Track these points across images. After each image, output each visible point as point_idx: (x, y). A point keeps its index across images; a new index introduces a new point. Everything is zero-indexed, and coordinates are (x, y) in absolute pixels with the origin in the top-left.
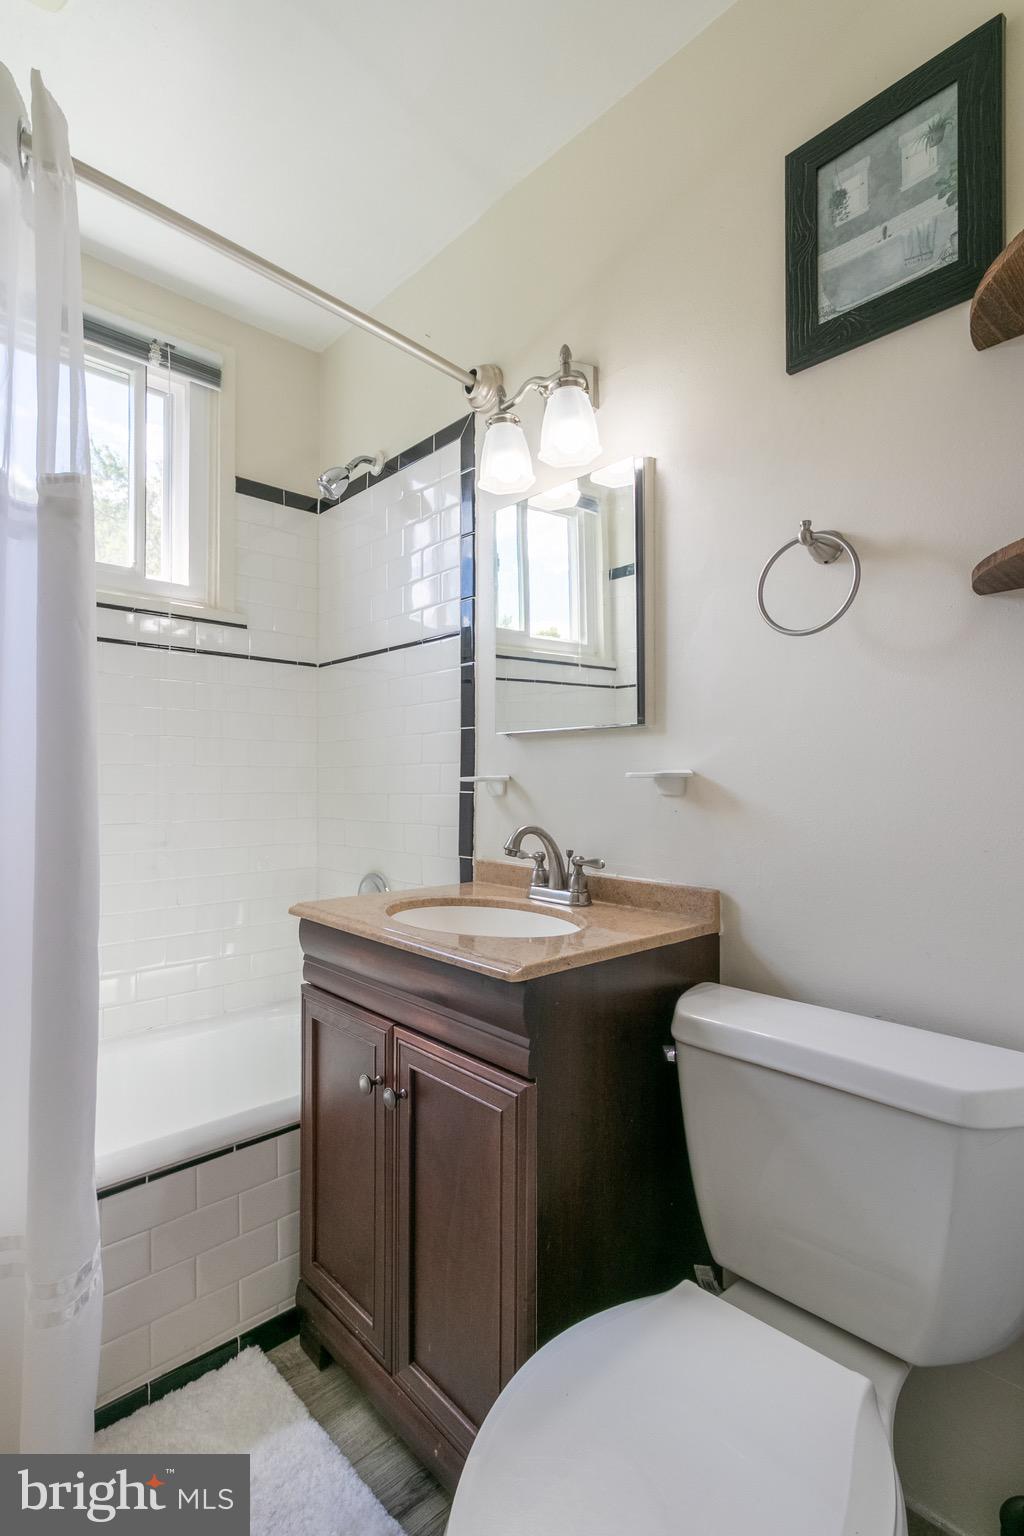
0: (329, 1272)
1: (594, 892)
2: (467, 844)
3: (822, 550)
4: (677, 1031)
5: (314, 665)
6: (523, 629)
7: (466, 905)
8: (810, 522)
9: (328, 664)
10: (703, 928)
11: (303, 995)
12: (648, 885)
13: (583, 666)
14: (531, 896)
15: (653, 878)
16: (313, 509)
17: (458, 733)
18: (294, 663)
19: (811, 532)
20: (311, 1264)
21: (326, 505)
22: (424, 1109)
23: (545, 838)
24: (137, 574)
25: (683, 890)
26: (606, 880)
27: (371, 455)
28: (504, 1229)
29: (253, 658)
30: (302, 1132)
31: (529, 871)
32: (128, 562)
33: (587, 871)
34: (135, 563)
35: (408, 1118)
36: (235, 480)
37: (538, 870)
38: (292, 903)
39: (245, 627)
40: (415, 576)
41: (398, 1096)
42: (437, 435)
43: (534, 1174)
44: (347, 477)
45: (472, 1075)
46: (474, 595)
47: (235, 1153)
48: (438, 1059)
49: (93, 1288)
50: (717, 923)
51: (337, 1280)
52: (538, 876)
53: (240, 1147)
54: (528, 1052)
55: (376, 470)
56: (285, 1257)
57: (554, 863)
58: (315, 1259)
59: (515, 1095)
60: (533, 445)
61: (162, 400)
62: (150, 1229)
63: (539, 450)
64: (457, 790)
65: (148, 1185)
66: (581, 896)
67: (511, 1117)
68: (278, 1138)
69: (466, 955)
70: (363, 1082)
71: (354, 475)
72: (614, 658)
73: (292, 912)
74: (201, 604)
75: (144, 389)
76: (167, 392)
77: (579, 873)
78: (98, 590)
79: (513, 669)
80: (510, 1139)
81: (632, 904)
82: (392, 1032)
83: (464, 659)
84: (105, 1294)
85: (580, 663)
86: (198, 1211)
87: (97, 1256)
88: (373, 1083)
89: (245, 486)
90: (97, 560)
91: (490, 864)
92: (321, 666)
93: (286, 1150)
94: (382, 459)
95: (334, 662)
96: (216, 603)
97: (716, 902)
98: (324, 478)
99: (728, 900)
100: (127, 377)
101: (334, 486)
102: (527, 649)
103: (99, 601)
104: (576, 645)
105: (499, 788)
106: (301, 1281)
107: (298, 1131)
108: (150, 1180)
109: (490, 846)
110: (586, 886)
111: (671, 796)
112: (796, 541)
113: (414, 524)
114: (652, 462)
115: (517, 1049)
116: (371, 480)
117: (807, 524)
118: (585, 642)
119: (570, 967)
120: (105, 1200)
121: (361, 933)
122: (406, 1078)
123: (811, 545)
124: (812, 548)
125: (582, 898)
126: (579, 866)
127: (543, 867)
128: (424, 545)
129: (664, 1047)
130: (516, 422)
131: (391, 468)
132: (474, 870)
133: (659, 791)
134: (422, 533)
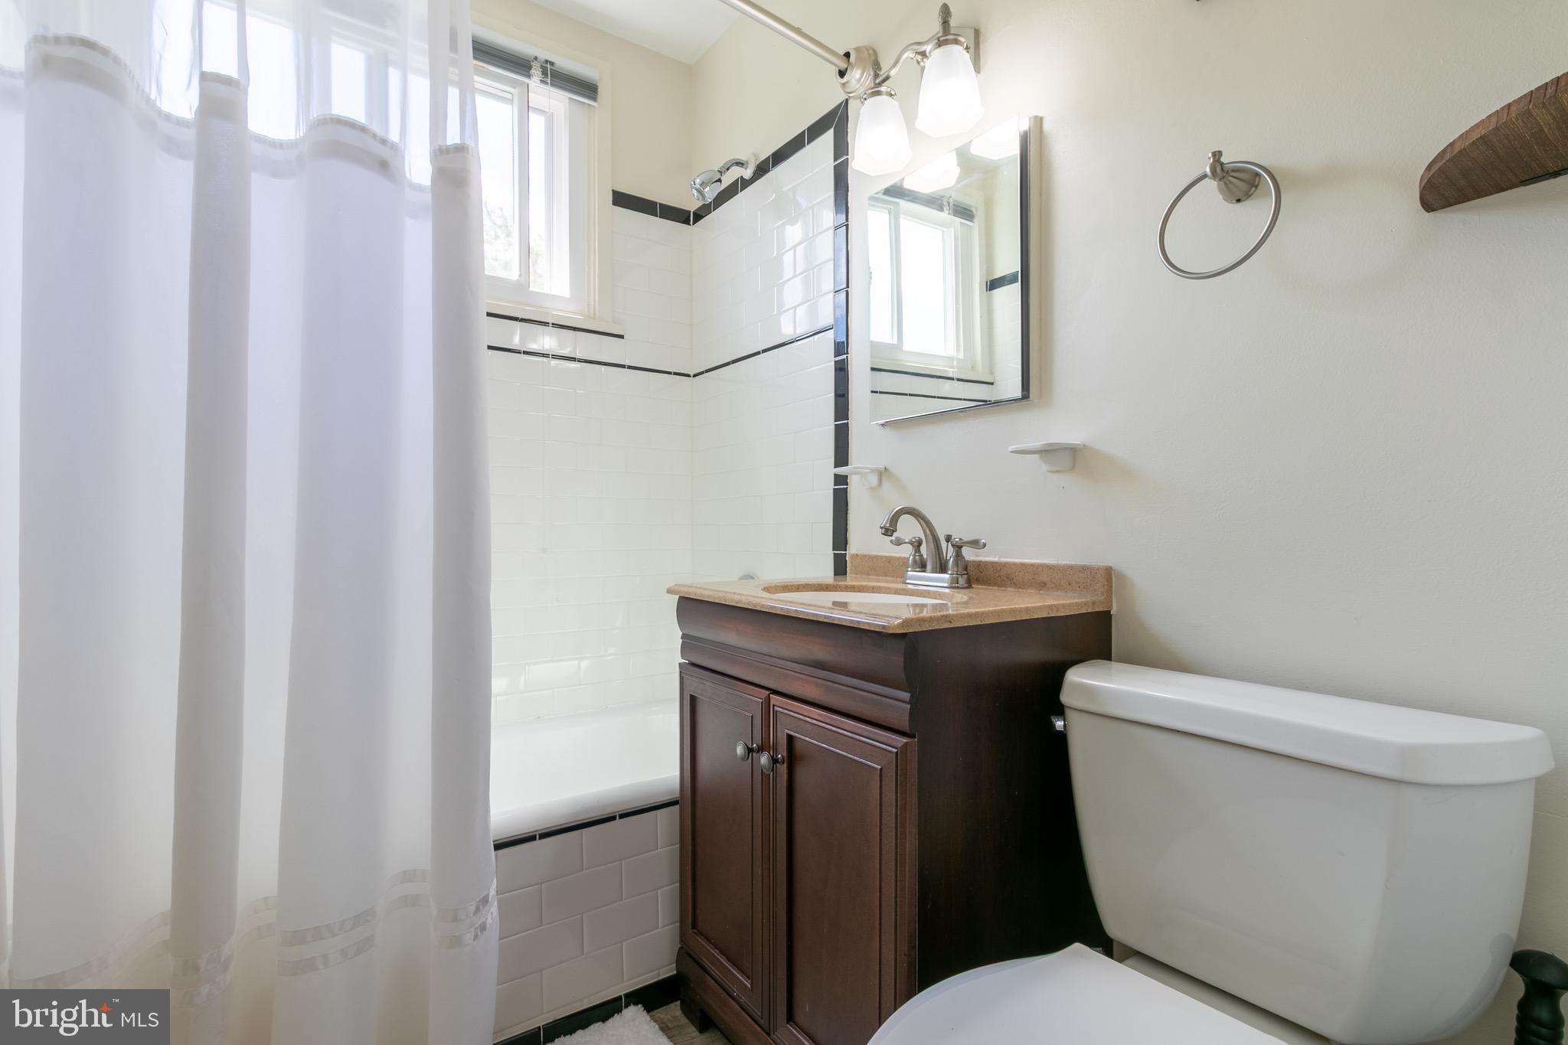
0: (708, 940)
1: (973, 576)
2: (840, 539)
3: (1237, 187)
4: (1065, 698)
5: (688, 376)
6: (895, 342)
7: (841, 591)
8: (1220, 153)
9: (702, 373)
10: (1094, 603)
11: (681, 672)
12: (1032, 565)
13: (959, 380)
14: (908, 581)
15: (1037, 559)
16: (686, 221)
17: (833, 427)
18: (670, 373)
19: (1222, 164)
20: (690, 931)
21: (698, 216)
22: (802, 774)
23: (920, 517)
24: (521, 287)
25: (1071, 567)
26: (986, 563)
27: (743, 158)
28: (883, 885)
29: (630, 367)
30: (680, 807)
31: (905, 561)
32: (513, 274)
33: (969, 554)
34: (520, 275)
35: (785, 784)
36: (611, 192)
37: (915, 555)
38: (670, 584)
39: (622, 337)
40: (788, 273)
41: (775, 761)
42: (809, 129)
43: (915, 830)
44: (719, 180)
45: (850, 734)
46: (848, 287)
47: (618, 821)
48: (815, 722)
49: (489, 921)
50: (1109, 602)
51: (716, 947)
52: (915, 561)
53: (623, 816)
54: (909, 706)
55: (748, 173)
56: (664, 927)
57: (932, 546)
58: (694, 926)
59: (895, 750)
60: (909, 117)
61: (543, 118)
62: (541, 884)
63: (916, 117)
64: (830, 485)
65: (538, 842)
66: (960, 579)
67: (890, 774)
68: (658, 811)
69: (844, 613)
70: (740, 750)
71: (728, 179)
72: (992, 373)
73: (670, 591)
74: (581, 315)
75: (526, 108)
76: (547, 110)
77: (959, 555)
78: (487, 301)
79: (888, 382)
80: (890, 795)
81: (1015, 585)
82: (768, 699)
83: (837, 353)
84: (500, 940)
85: (955, 376)
86: (584, 872)
87: (493, 892)
88: (750, 750)
89: (622, 200)
90: (486, 273)
91: (864, 556)
92: (695, 376)
93: (666, 822)
94: (753, 161)
95: (707, 371)
96: (594, 314)
97: (1108, 576)
98: (698, 181)
99: (1122, 577)
100: (509, 96)
101: (706, 190)
102: (901, 363)
103: (489, 311)
104: (951, 359)
105: (873, 479)
106: (681, 948)
107: (677, 807)
108: (540, 839)
109: (864, 539)
110: (966, 568)
111: (1058, 471)
112: (1205, 176)
113: (784, 224)
114: (1038, 121)
115: (897, 704)
116: (745, 183)
117: (1217, 155)
118: (961, 356)
119: (952, 626)
120: (501, 852)
121: (737, 602)
122: (783, 742)
123: (1220, 180)
124: (1222, 183)
125: (962, 581)
126: (958, 548)
127: (920, 552)
128: (796, 242)
129: (1052, 717)
130: (891, 95)
131: (762, 170)
132: (848, 565)
133: (1045, 467)
134: (794, 233)
